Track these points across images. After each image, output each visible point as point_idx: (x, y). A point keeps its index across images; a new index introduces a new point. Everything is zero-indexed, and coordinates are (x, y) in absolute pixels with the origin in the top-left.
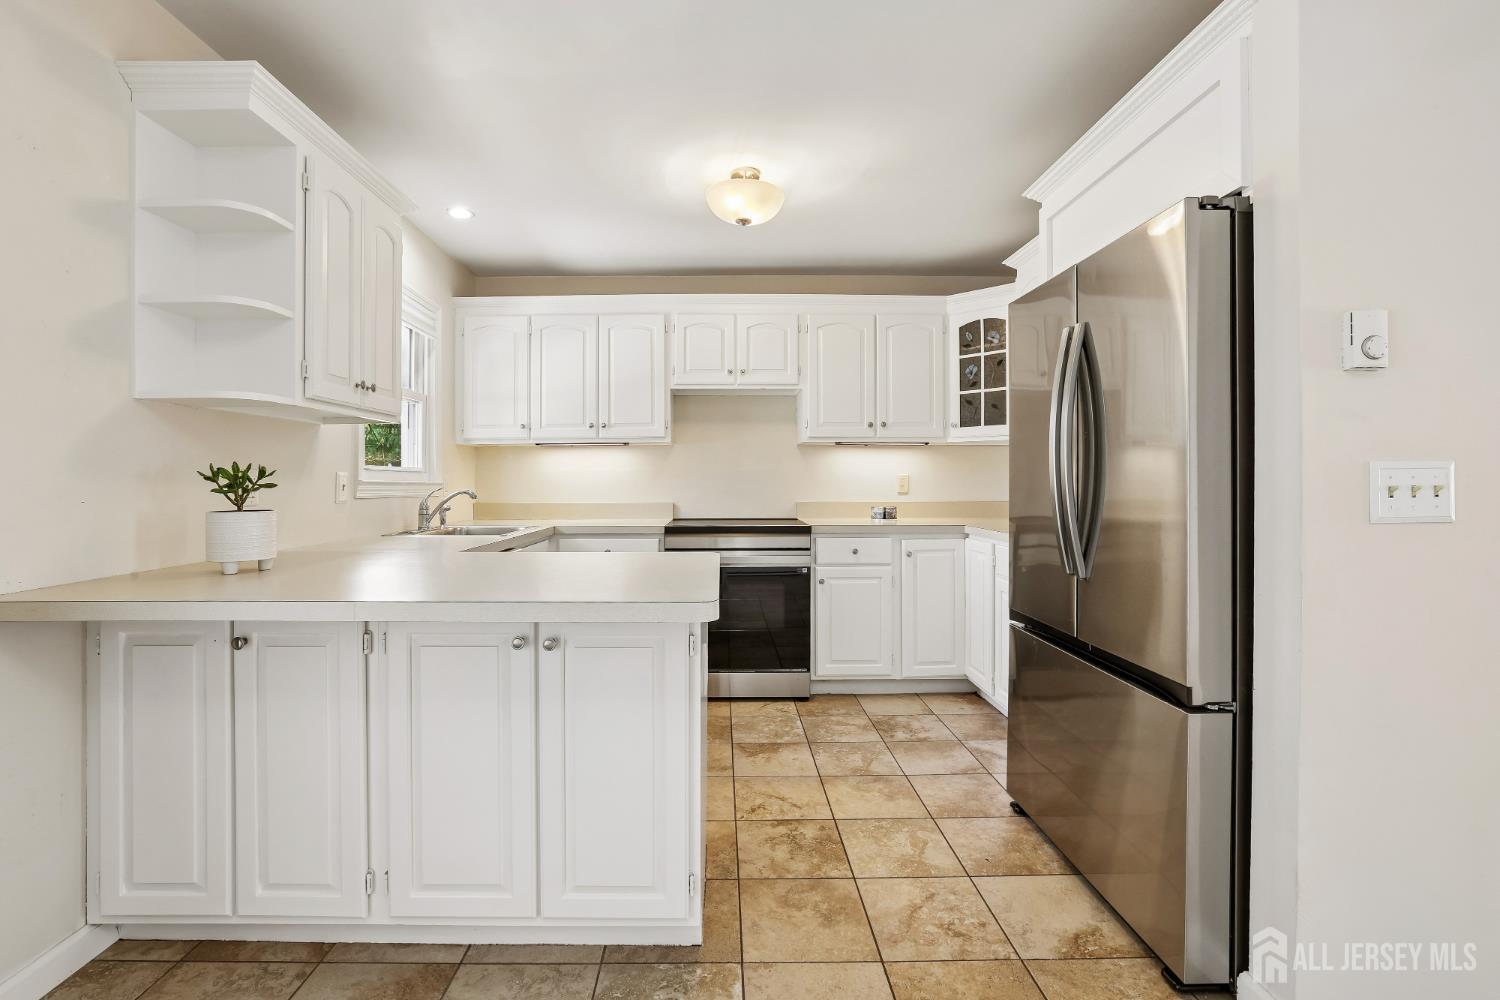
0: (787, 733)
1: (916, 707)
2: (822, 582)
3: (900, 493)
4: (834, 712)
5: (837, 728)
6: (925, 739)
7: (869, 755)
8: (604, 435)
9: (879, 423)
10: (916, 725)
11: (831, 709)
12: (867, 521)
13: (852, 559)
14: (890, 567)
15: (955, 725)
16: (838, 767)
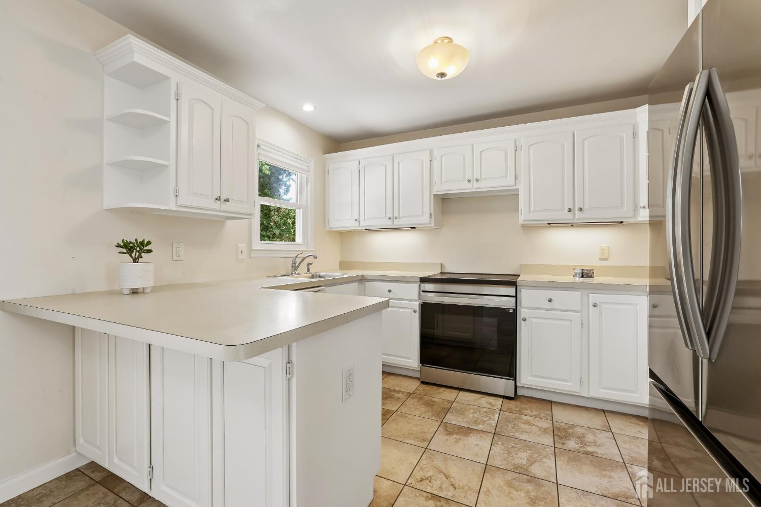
0: (484, 422)
1: (597, 421)
2: (524, 320)
3: (601, 259)
4: (529, 412)
5: (522, 425)
6: (591, 454)
7: (535, 456)
8: (397, 223)
9: (577, 208)
10: (590, 437)
11: (527, 410)
12: (569, 279)
13: (548, 305)
14: (579, 314)
15: (627, 446)
16: (505, 460)
